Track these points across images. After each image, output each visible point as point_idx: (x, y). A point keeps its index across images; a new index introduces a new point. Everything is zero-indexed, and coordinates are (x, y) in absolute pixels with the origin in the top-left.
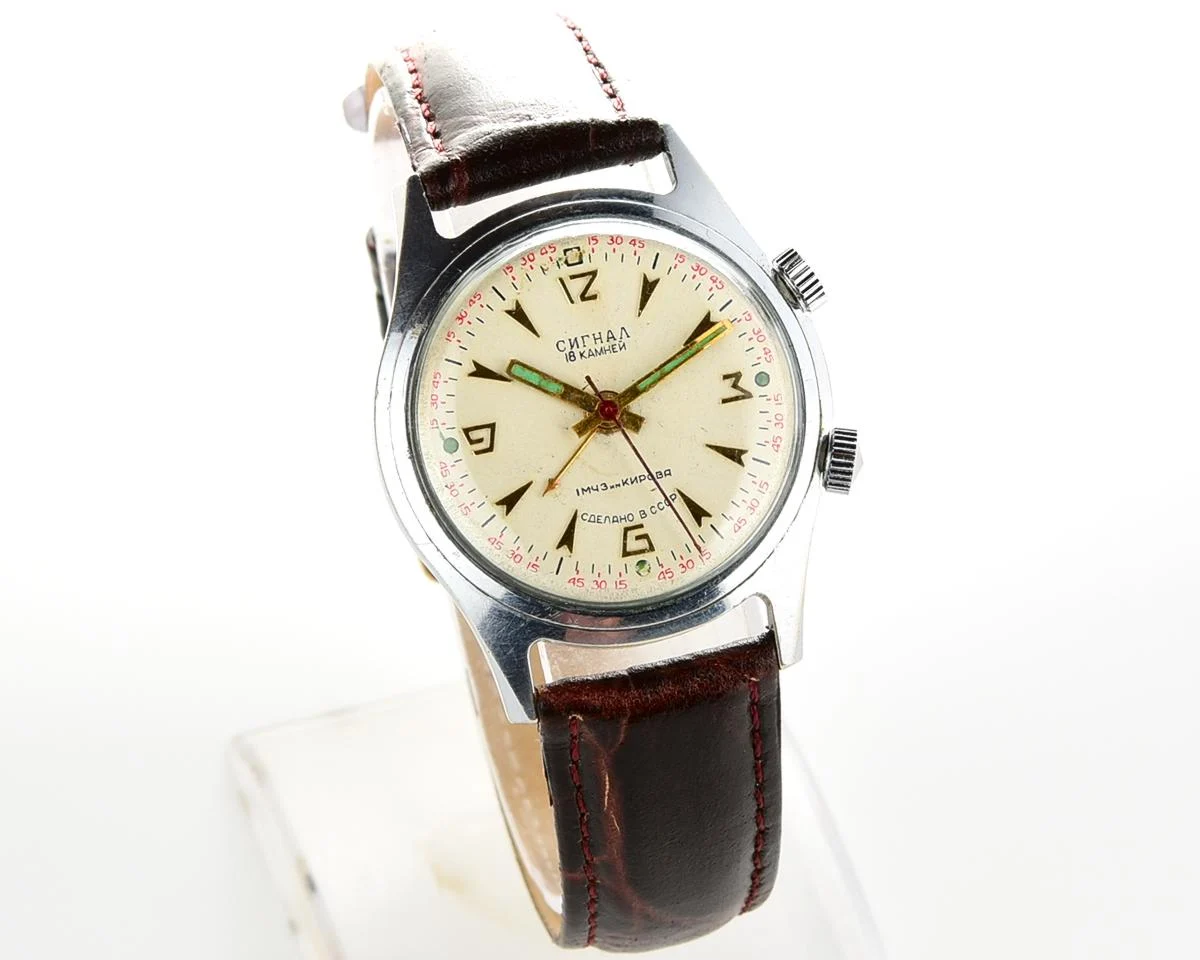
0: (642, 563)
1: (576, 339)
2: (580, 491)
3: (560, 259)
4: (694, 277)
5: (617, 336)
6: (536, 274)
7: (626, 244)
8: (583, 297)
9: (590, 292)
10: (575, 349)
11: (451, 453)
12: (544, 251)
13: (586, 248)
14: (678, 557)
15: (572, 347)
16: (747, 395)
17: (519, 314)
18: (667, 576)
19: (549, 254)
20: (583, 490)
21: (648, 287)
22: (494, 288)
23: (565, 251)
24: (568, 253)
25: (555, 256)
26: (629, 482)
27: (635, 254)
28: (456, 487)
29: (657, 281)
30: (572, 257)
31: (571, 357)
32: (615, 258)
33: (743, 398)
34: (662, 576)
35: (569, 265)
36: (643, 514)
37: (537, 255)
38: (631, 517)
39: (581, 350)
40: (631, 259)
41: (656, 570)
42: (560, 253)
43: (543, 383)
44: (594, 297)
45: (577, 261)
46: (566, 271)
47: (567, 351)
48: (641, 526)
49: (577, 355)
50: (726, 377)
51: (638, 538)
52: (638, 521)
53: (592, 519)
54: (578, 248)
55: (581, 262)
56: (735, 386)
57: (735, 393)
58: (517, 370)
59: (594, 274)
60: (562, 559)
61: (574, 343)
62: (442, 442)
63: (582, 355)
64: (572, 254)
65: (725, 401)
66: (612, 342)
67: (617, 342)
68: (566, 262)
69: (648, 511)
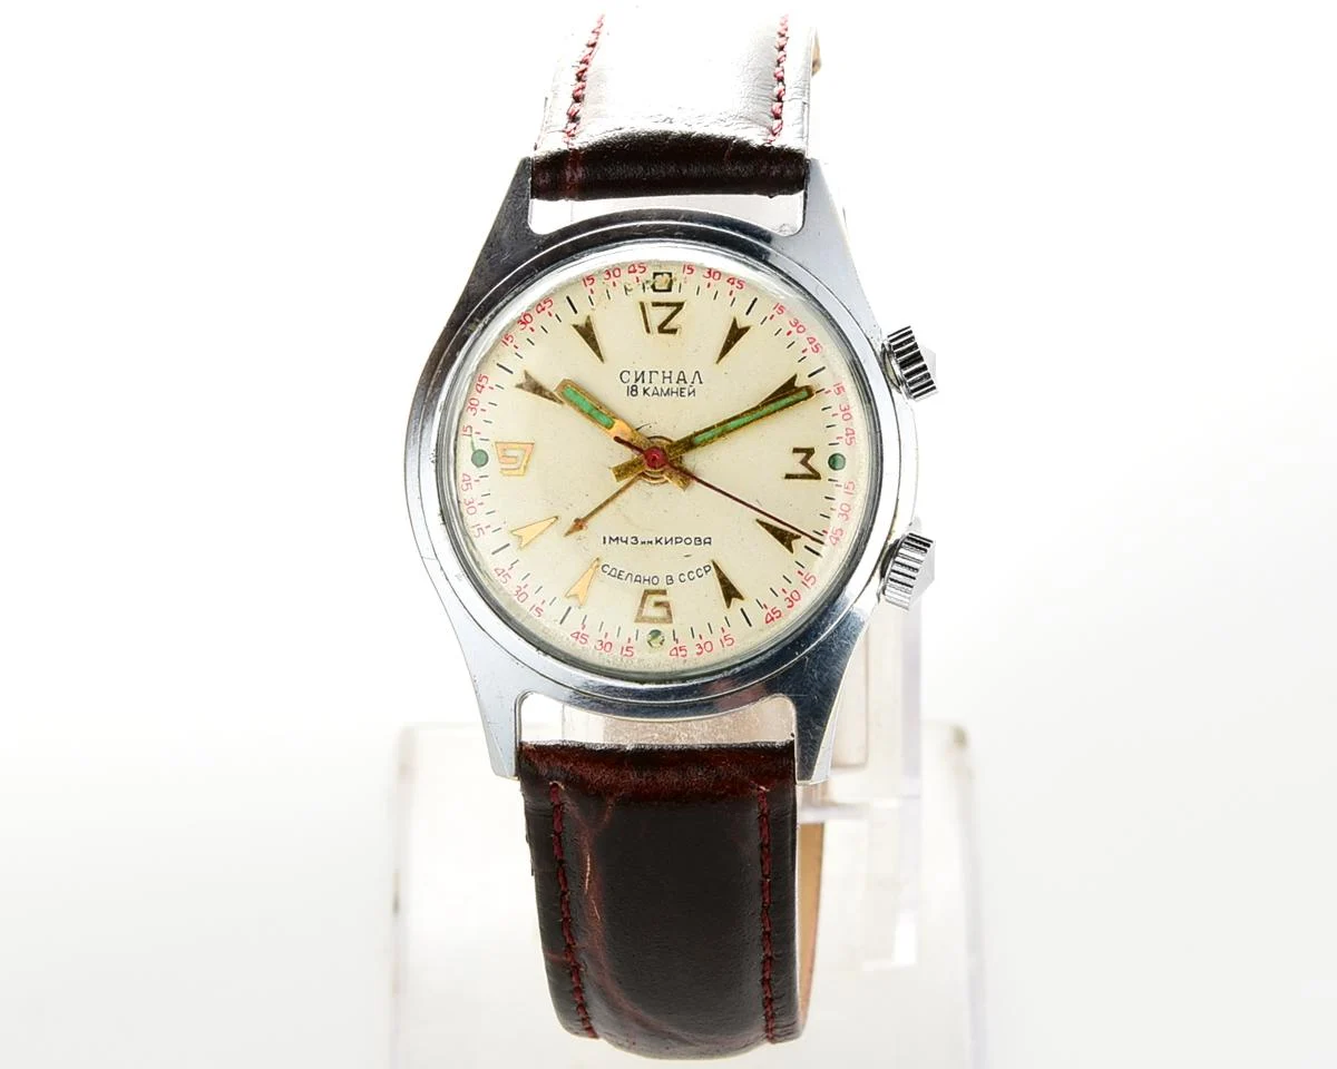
0: (656, 633)
1: (643, 373)
2: (607, 540)
3: (647, 282)
4: (789, 333)
5: (689, 381)
6: (617, 293)
7: (724, 280)
8: (661, 329)
9: (671, 325)
10: (639, 383)
11: (478, 466)
12: (632, 269)
13: (678, 274)
14: (697, 637)
15: (637, 380)
16: (816, 476)
17: (587, 332)
18: (680, 653)
19: (637, 274)
20: (611, 538)
21: (736, 333)
22: (568, 298)
23: (655, 274)
24: (657, 277)
25: (643, 277)
26: (663, 541)
27: (731, 294)
28: (475, 504)
29: (746, 329)
30: (661, 282)
31: (633, 391)
32: (707, 293)
33: (809, 477)
34: (674, 652)
35: (655, 290)
36: (670, 580)
37: (624, 272)
38: (655, 580)
39: (646, 385)
40: (725, 299)
41: (669, 643)
42: (649, 275)
43: (597, 412)
44: (673, 331)
45: (665, 288)
46: (651, 296)
47: (630, 384)
48: (664, 592)
49: (640, 391)
50: (796, 450)
51: (658, 604)
52: (662, 585)
53: (613, 573)
54: (670, 274)
55: (669, 290)
56: (804, 462)
57: (803, 470)
58: (570, 393)
59: (679, 306)
60: (570, 608)
61: (640, 377)
62: (471, 452)
63: (645, 392)
64: (662, 279)
65: (788, 476)
66: (682, 386)
67: (687, 386)
68: (653, 287)
69: (676, 578)
